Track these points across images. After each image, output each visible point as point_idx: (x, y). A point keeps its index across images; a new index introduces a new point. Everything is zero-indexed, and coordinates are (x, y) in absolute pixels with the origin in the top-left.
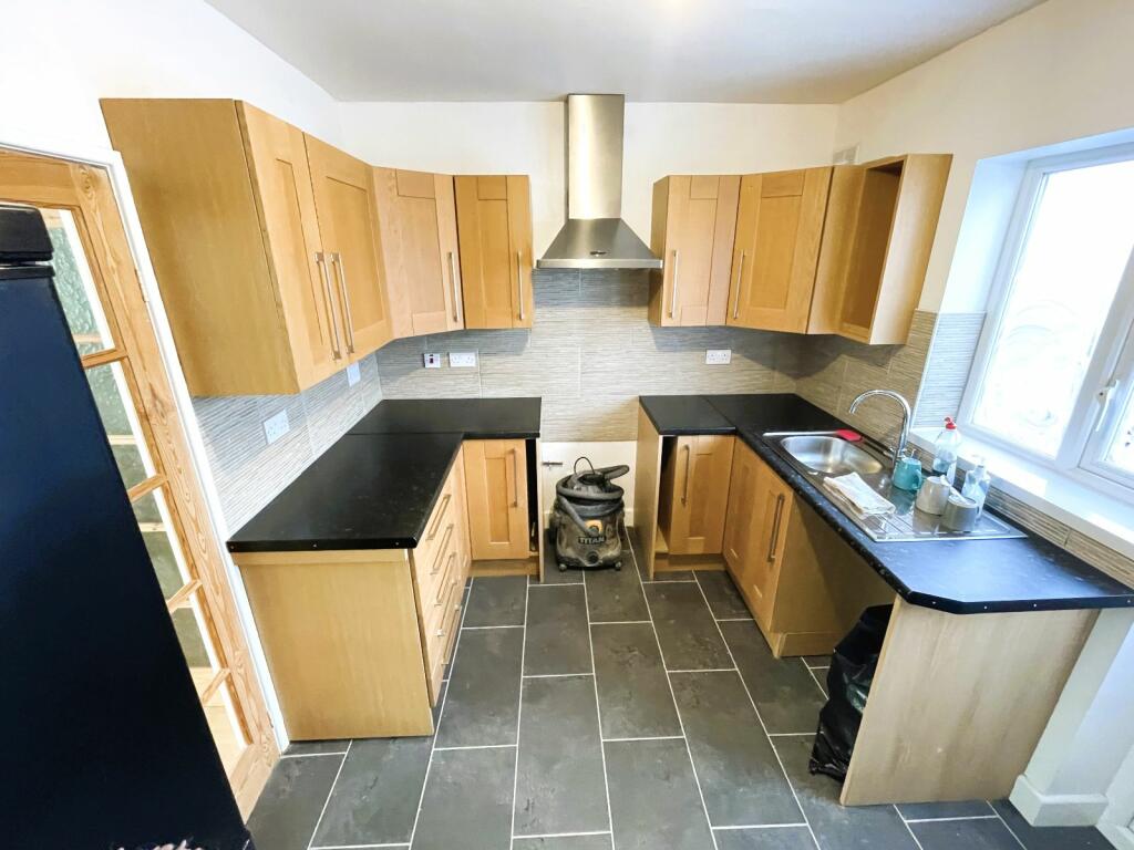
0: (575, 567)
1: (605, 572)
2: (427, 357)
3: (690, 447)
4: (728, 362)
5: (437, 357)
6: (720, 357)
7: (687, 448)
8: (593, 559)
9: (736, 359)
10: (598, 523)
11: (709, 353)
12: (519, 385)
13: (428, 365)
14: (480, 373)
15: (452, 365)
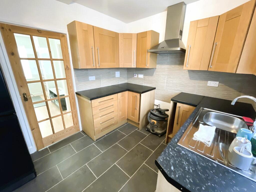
0: (148, 131)
1: (155, 135)
2: (135, 75)
3: (181, 107)
4: (217, 86)
5: (136, 75)
6: (214, 84)
7: (180, 107)
8: (153, 131)
9: (221, 85)
10: (155, 122)
11: (209, 82)
12: (151, 84)
13: (135, 77)
14: (143, 79)
15: (139, 77)
